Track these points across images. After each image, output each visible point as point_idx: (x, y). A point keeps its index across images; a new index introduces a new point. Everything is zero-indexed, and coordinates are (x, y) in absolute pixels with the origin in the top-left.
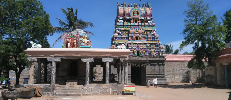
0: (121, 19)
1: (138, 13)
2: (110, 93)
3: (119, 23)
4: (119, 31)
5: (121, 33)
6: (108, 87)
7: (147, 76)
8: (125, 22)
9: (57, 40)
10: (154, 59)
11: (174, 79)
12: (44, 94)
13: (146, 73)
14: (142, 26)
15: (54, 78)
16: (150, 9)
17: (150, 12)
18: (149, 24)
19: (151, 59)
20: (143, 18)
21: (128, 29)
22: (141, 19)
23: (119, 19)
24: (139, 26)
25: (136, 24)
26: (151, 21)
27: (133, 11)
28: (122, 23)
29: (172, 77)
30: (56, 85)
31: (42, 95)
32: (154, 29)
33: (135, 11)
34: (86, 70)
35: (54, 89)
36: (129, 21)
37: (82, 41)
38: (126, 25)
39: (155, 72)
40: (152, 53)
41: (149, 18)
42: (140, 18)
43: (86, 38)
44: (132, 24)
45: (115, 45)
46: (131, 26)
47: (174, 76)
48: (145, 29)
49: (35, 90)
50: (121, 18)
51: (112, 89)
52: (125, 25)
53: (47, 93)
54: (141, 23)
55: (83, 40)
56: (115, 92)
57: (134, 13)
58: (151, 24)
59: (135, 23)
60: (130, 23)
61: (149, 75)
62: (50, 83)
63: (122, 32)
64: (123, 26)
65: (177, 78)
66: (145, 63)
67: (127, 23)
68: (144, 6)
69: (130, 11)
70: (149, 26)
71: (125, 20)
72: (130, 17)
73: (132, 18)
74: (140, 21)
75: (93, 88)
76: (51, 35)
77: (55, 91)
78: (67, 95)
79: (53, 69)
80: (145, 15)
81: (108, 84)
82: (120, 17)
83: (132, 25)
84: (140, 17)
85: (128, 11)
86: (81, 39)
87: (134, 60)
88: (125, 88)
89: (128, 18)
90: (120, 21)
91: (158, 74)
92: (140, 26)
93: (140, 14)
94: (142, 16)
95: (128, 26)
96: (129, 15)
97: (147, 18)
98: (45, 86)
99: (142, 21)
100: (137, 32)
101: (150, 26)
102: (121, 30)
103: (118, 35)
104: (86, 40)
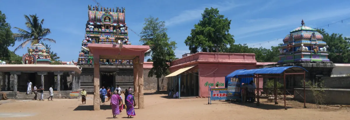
0: (91, 25)
1: (110, 19)
2: (60, 98)
3: (89, 29)
4: (88, 38)
5: (90, 39)
6: (58, 93)
7: (116, 84)
8: (95, 28)
9: (18, 47)
10: (124, 67)
11: (149, 87)
12: (9, 98)
13: (116, 82)
14: (113, 33)
15: (16, 87)
16: (123, 14)
17: (122, 18)
18: (121, 31)
19: (121, 68)
20: (115, 24)
21: (98, 36)
22: (113, 26)
23: (89, 25)
24: (110, 33)
25: (108, 31)
26: (124, 28)
27: (104, 16)
28: (92, 29)
29: (147, 85)
30: (17, 92)
31: (7, 99)
32: (126, 37)
33: (107, 17)
34: (41, 80)
35: (16, 95)
36: (100, 27)
37: (40, 55)
38: (97, 32)
39: (126, 81)
40: (122, 61)
41: (121, 25)
42: (111, 25)
43: (46, 52)
44: (103, 30)
45: (84, 52)
46: (101, 32)
47: (149, 83)
48: (116, 37)
49: (3, 95)
50: (92, 23)
51: (61, 95)
52: (95, 32)
53: (11, 97)
54: (112, 30)
55: (42, 54)
56: (63, 96)
57: (105, 19)
58: (123, 31)
59: (106, 30)
60: (101, 30)
61: (118, 83)
62: (13, 91)
63: (92, 39)
64: (93, 32)
65: (152, 85)
66: (115, 72)
67: (97, 29)
68: (119, 10)
69: (101, 16)
70: (121, 33)
71: (96, 26)
72: (101, 23)
73: (103, 24)
74: (112, 28)
75: (46, 94)
76: (12, 46)
77: (17, 96)
78: (26, 99)
79: (15, 80)
80: (117, 21)
81: (59, 91)
82: (90, 22)
83: (103, 32)
84: (112, 23)
85: (99, 16)
86: (40, 53)
87: (103, 68)
88: (70, 94)
89: (98, 23)
90: (90, 26)
91: (128, 82)
92: (112, 33)
93: (112, 20)
94: (114, 22)
95: (99, 32)
96: (100, 21)
97: (119, 25)
98: (10, 92)
99: (114, 28)
100: (107, 40)
101: (123, 33)
102: (91, 37)
103: (87, 42)
104: (45, 54)
